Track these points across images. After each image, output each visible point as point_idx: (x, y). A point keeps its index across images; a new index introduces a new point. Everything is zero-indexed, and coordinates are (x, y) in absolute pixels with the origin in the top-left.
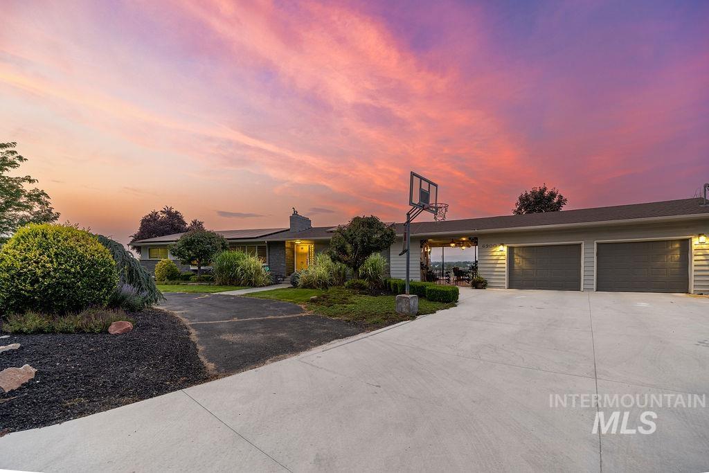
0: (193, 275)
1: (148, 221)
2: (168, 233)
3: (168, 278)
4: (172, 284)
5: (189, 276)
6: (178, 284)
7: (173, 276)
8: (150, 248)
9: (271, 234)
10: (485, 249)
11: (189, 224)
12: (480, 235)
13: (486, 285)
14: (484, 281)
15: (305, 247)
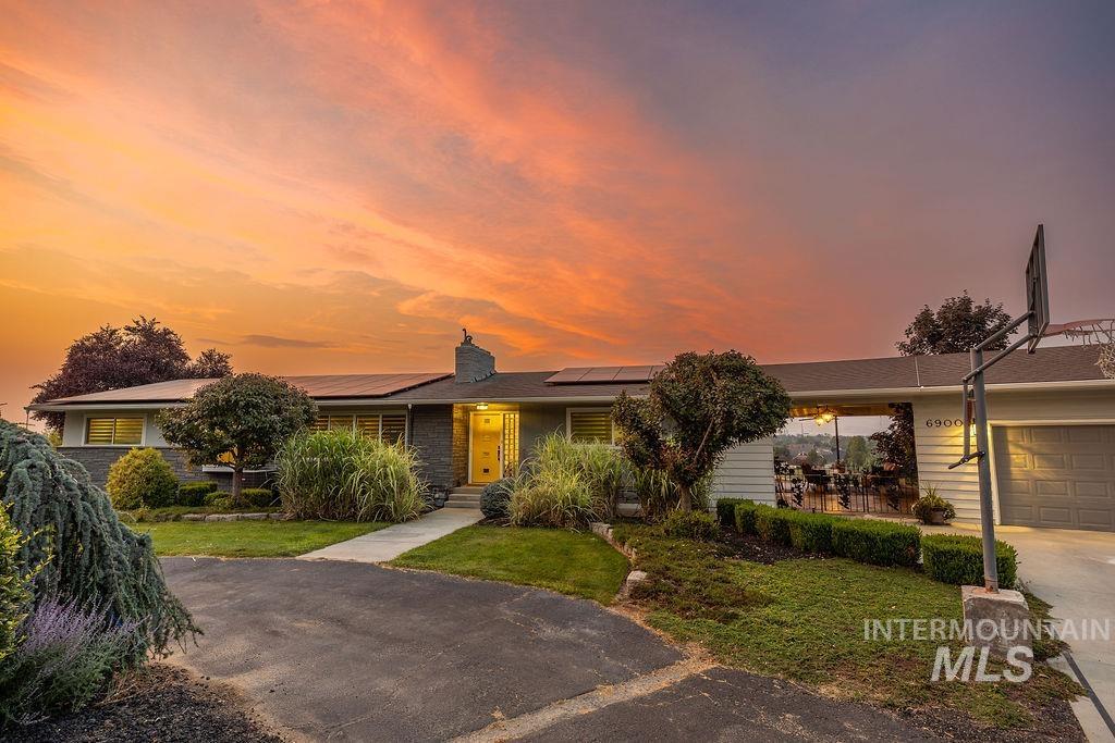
0: (213, 488)
1: (89, 350)
2: (143, 380)
3: (145, 497)
4: (158, 519)
5: (203, 492)
6: (177, 519)
7: (159, 495)
8: (88, 418)
9: (414, 387)
10: (935, 431)
11: (194, 359)
12: (921, 397)
13: (953, 516)
14: (949, 505)
15: (493, 418)
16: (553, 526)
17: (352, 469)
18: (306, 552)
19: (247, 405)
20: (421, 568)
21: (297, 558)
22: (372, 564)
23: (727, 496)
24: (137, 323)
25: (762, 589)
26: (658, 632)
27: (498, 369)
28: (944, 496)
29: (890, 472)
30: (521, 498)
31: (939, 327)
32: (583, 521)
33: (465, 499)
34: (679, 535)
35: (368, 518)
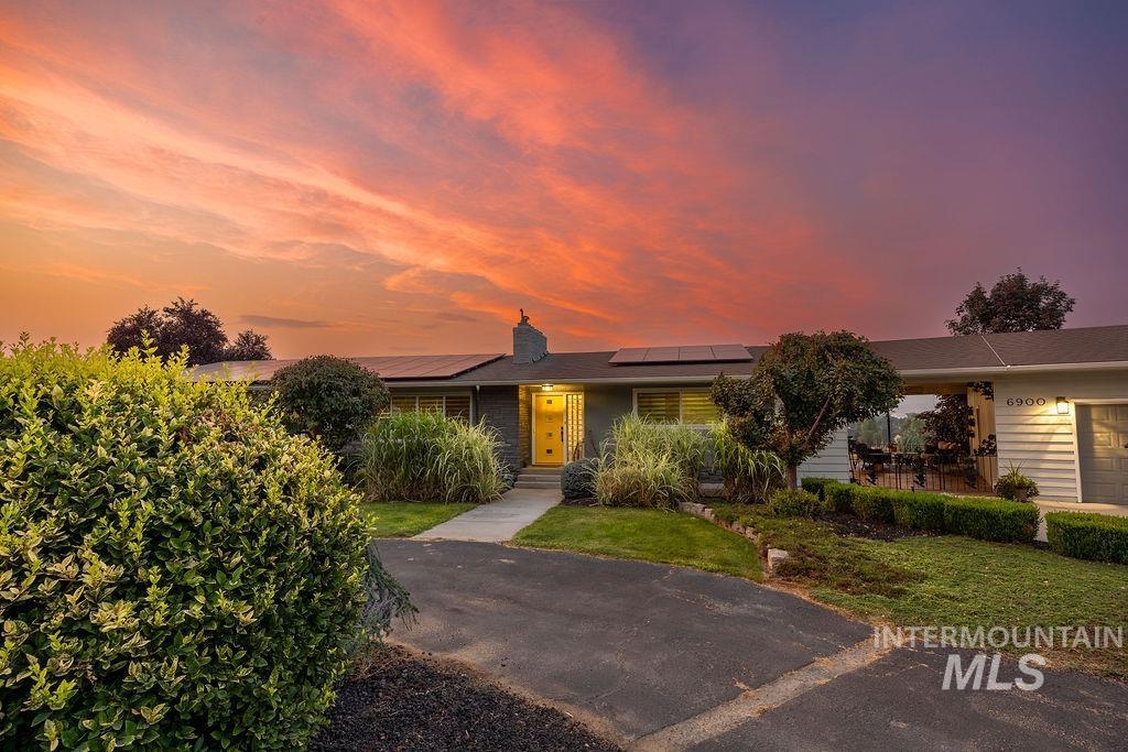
1: (130, 332)
9: (473, 369)
10: (1015, 409)
11: (232, 341)
12: (1000, 377)
13: (1036, 494)
14: (1032, 483)
15: (558, 400)
16: (643, 506)
17: (437, 451)
18: (419, 533)
19: (330, 388)
20: (545, 546)
21: (413, 538)
22: (494, 544)
23: (812, 476)
24: (176, 304)
25: (907, 566)
26: (831, 607)
27: (550, 350)
28: (1026, 474)
29: (948, 451)
30: (607, 478)
31: (990, 304)
32: (674, 501)
33: (534, 479)
34: (789, 514)
35: (457, 498)
